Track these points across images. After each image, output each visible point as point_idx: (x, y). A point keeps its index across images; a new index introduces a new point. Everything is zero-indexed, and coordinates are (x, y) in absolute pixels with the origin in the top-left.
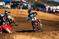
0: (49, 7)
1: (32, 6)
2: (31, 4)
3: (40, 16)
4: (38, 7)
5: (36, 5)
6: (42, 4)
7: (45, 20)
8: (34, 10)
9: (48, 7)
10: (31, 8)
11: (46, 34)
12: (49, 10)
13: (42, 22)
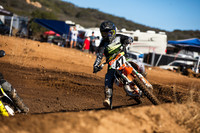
0: (82, 29)
1: (23, 24)
2: (22, 18)
3: (52, 60)
4: (43, 28)
5: (38, 21)
6: (59, 19)
7: (65, 73)
8: (29, 38)
9: (79, 28)
10: (20, 32)
11: (64, 119)
12: (81, 40)
13: (56, 79)
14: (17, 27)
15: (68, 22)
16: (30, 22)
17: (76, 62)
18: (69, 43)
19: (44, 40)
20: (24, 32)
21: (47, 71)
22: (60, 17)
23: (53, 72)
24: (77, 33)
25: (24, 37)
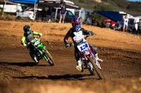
0: (132, 17)
1: (88, 15)
2: (87, 10)
3: (109, 40)
4: (103, 18)
5: (99, 12)
6: (114, 10)
7: (120, 50)
8: (92, 25)
10: (86, 20)
11: (120, 83)
13: (113, 54)
14: (83, 17)
15: (121, 13)
16: (93, 13)
17: (127, 42)
18: (122, 28)
20: (89, 21)
21: (106, 49)
22: (115, 9)
23: (111, 49)
24: (128, 20)
25: (88, 24)
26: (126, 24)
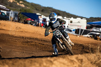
0: (45, 17)
1: (16, 15)
2: (15, 12)
3: (29, 33)
4: (26, 17)
5: (23, 13)
6: (33, 12)
7: (36, 39)
8: (19, 22)
9: (43, 17)
10: (14, 19)
12: (44, 23)
13: (32, 42)
14: (13, 17)
15: (37, 14)
16: (19, 14)
17: (41, 34)
18: (38, 24)
19: (26, 23)
20: (16, 19)
21: (28, 38)
23: (31, 38)
24: (42, 19)
25: (16, 21)
26: (41, 21)
